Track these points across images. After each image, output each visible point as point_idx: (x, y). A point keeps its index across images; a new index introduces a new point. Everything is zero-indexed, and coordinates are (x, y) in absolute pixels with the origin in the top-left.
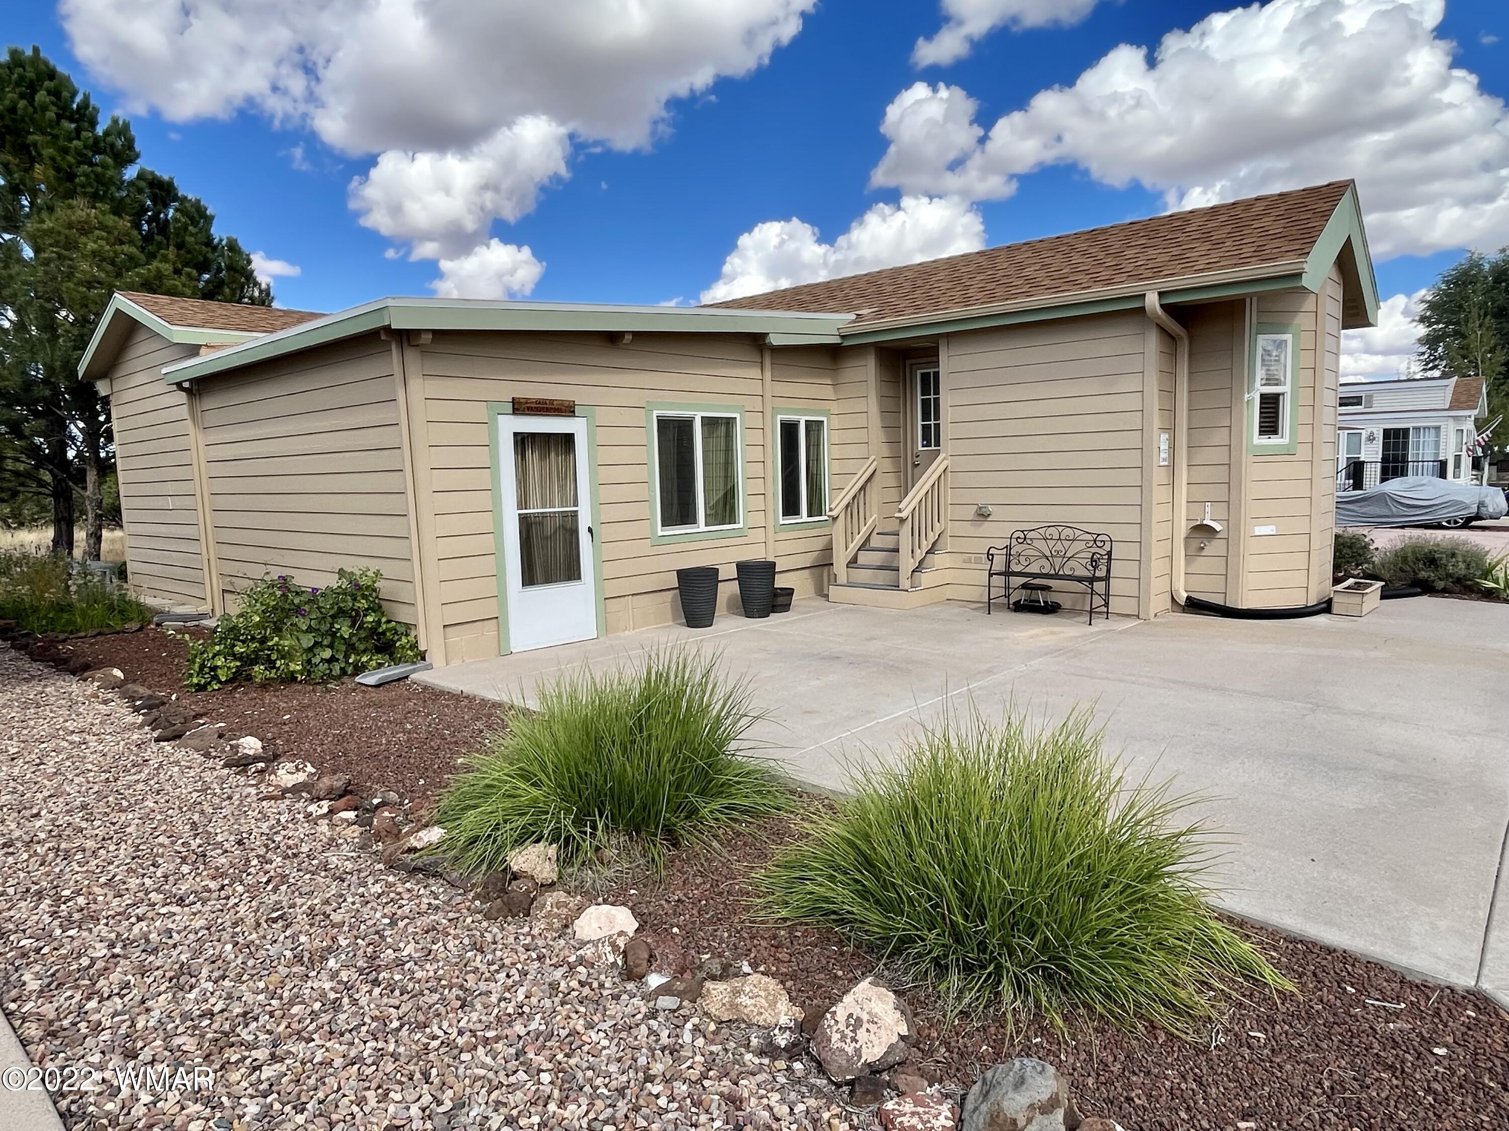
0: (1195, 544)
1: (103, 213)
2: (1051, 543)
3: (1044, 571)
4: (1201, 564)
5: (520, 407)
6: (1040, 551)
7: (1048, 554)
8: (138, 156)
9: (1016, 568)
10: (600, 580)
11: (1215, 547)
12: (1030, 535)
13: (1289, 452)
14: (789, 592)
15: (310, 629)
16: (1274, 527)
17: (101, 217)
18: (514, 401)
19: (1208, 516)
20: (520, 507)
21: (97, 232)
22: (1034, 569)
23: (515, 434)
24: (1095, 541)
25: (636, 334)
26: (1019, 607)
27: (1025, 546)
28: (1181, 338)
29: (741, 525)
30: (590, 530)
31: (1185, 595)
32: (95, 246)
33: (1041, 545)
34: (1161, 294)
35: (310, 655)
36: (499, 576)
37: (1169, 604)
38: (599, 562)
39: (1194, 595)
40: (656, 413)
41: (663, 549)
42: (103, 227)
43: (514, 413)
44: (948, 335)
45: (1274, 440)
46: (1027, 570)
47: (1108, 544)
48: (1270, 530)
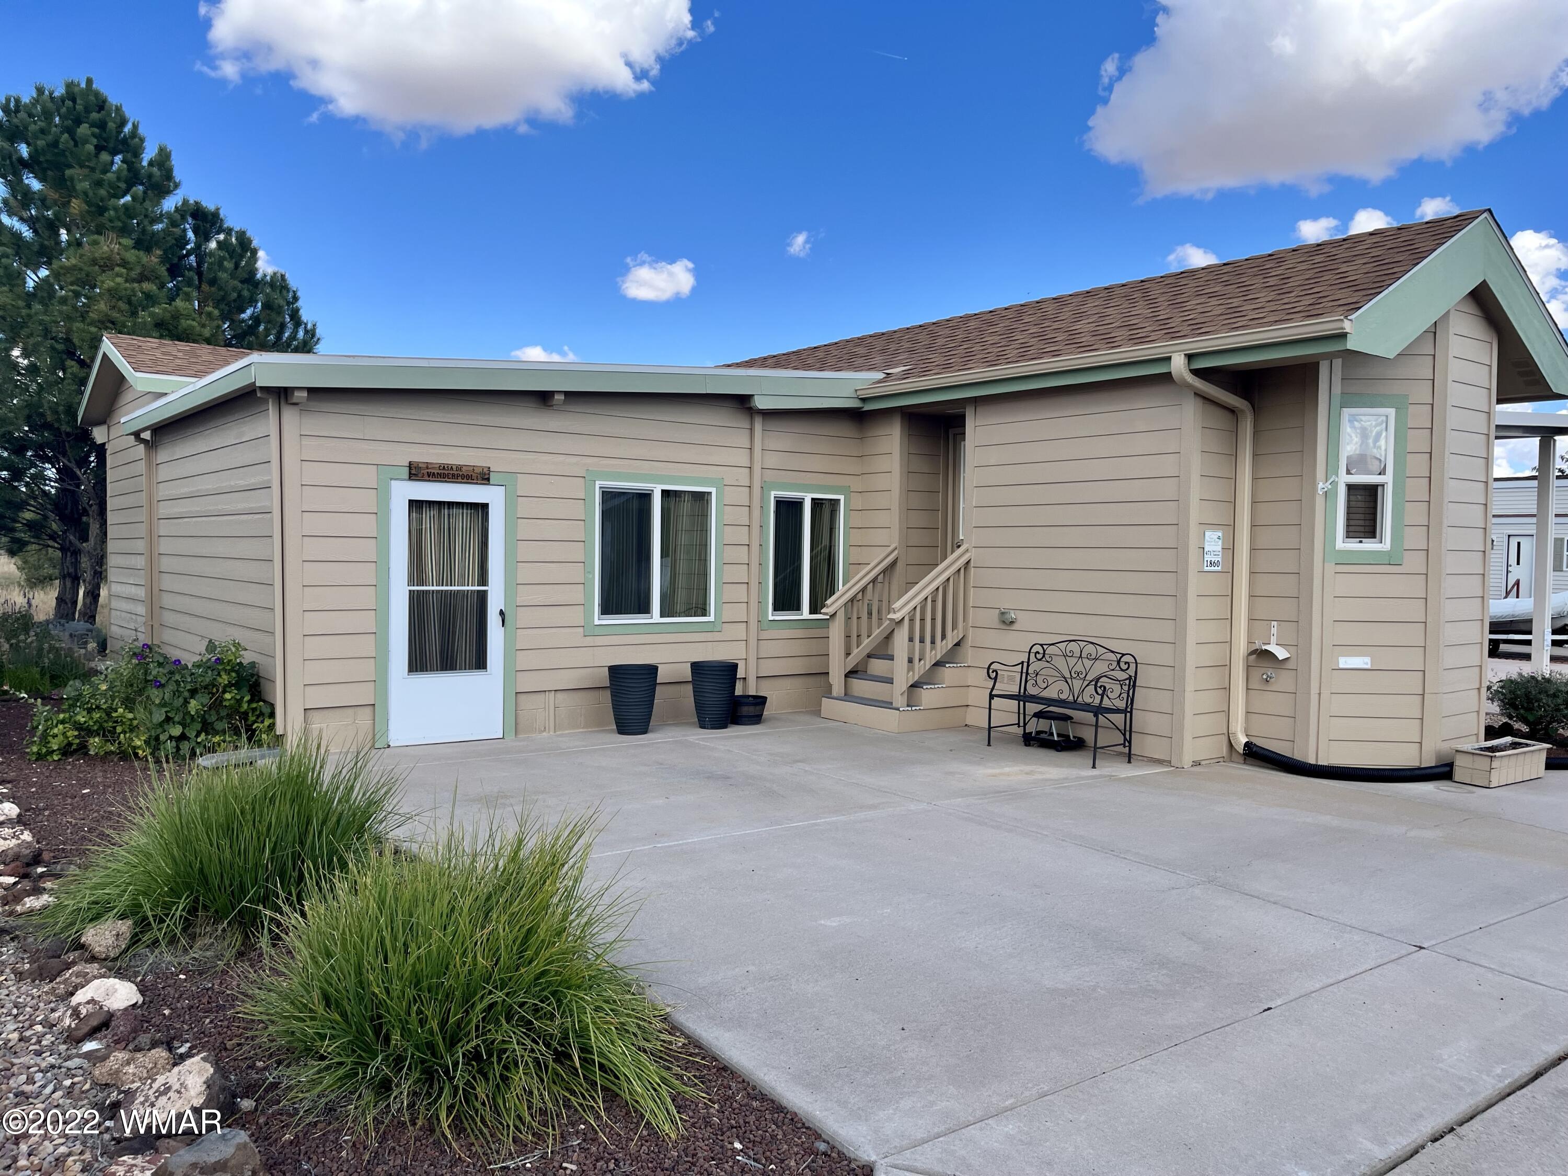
0: (1256, 674)
1: (126, 248)
2: (1072, 661)
3: (1063, 697)
4: (1268, 701)
5: (416, 472)
6: (1059, 671)
7: (1067, 675)
8: (177, 186)
9: (1032, 691)
10: (511, 671)
11: (1283, 681)
12: (1051, 650)
13: (1391, 560)
14: (761, 701)
15: (163, 704)
16: (1368, 660)
17: (123, 252)
18: (410, 465)
19: (1273, 639)
20: (411, 582)
21: (117, 269)
22: (1051, 693)
23: (410, 501)
24: (1119, 662)
25: (568, 394)
26: (1029, 740)
27: (1043, 664)
28: (1242, 411)
29: (711, 618)
30: (502, 613)
31: (1243, 740)
32: (112, 284)
33: (1060, 663)
34: (1190, 357)
35: (159, 731)
36: (381, 658)
37: (1225, 751)
38: (510, 651)
39: (1255, 741)
40: (598, 484)
41: (600, 641)
42: (124, 264)
43: (410, 479)
44: (976, 401)
45: (1369, 545)
46: (1045, 694)
47: (1133, 666)
48: (1361, 662)
